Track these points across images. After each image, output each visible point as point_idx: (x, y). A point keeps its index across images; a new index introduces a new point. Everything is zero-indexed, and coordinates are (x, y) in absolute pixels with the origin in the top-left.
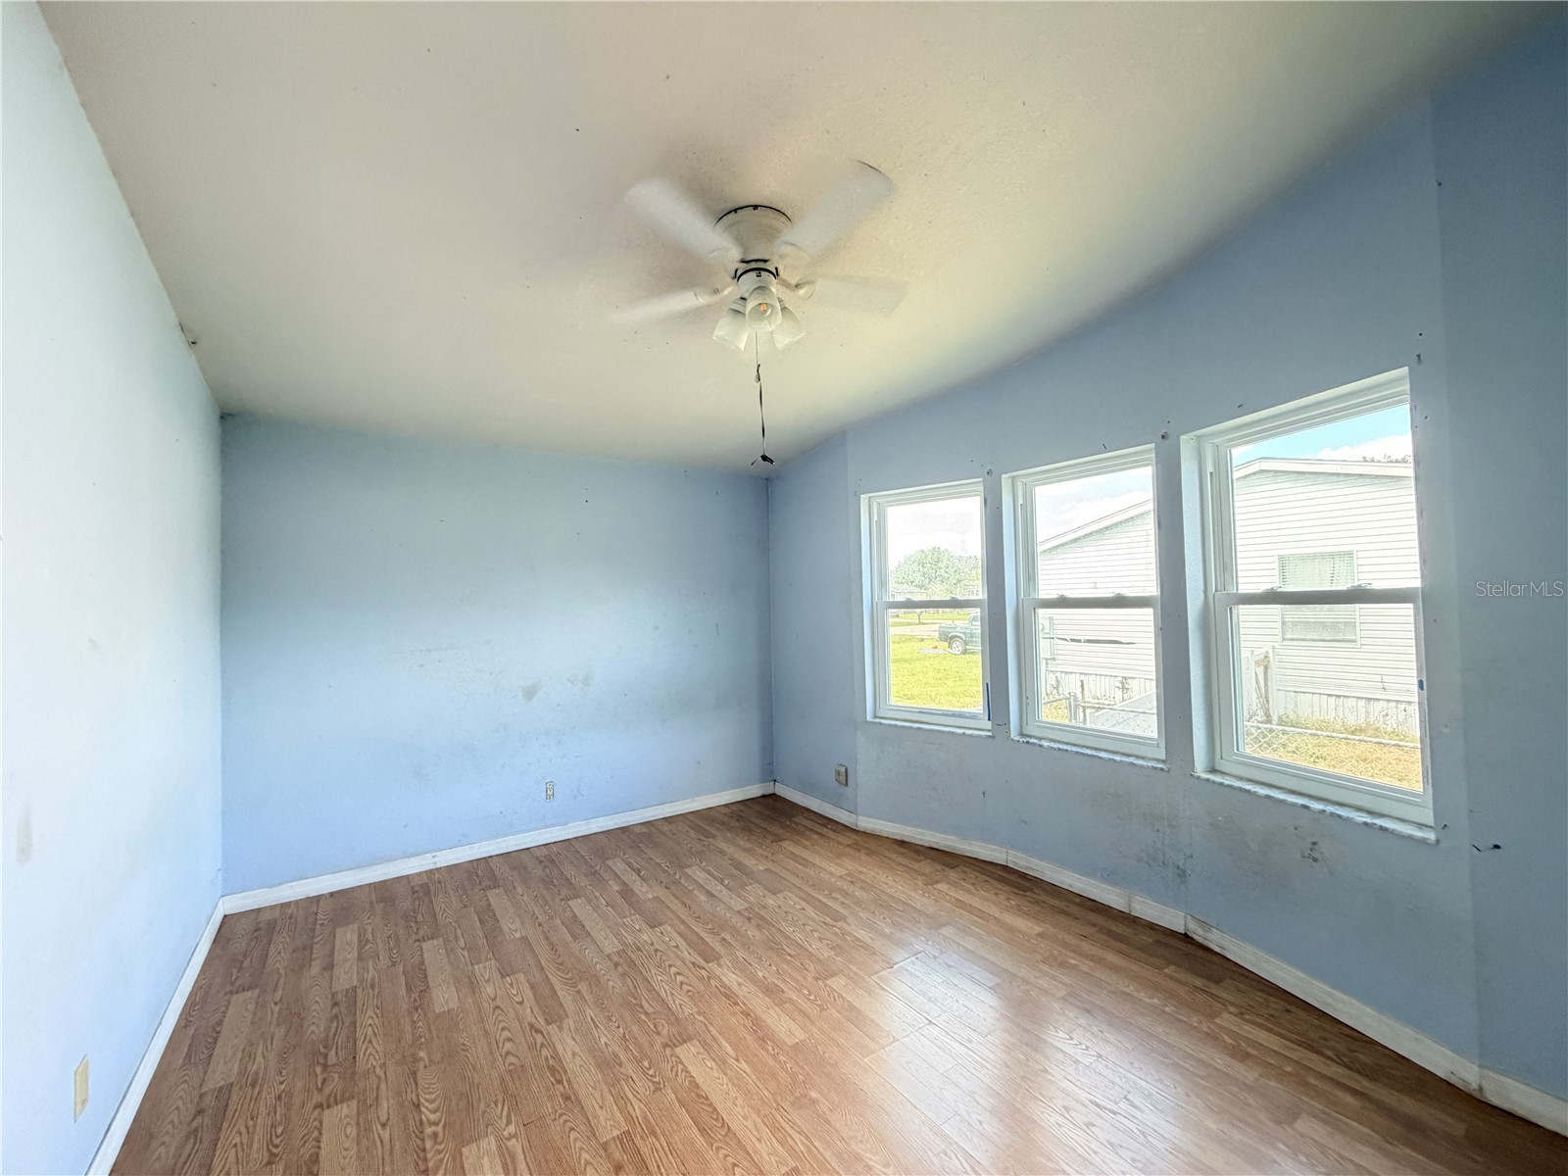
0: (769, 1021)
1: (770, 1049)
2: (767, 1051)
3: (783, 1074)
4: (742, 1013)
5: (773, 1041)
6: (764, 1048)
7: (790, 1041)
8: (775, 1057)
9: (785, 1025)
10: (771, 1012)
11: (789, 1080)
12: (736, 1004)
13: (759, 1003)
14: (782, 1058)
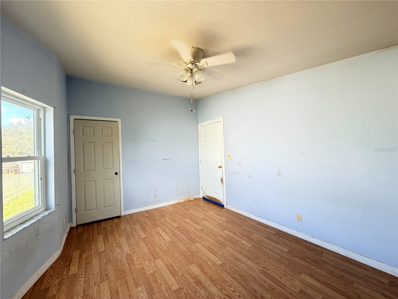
0: (199, 271)
1: (198, 263)
2: (199, 262)
3: (195, 257)
4: (207, 274)
5: (198, 265)
6: (200, 263)
7: (193, 265)
8: (197, 261)
9: (195, 269)
10: (199, 274)
11: (194, 256)
12: (209, 277)
13: (203, 278)
14: (196, 260)
